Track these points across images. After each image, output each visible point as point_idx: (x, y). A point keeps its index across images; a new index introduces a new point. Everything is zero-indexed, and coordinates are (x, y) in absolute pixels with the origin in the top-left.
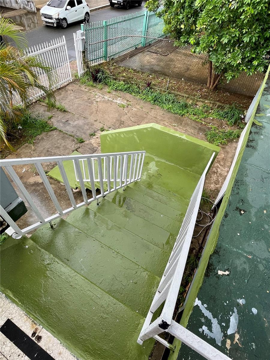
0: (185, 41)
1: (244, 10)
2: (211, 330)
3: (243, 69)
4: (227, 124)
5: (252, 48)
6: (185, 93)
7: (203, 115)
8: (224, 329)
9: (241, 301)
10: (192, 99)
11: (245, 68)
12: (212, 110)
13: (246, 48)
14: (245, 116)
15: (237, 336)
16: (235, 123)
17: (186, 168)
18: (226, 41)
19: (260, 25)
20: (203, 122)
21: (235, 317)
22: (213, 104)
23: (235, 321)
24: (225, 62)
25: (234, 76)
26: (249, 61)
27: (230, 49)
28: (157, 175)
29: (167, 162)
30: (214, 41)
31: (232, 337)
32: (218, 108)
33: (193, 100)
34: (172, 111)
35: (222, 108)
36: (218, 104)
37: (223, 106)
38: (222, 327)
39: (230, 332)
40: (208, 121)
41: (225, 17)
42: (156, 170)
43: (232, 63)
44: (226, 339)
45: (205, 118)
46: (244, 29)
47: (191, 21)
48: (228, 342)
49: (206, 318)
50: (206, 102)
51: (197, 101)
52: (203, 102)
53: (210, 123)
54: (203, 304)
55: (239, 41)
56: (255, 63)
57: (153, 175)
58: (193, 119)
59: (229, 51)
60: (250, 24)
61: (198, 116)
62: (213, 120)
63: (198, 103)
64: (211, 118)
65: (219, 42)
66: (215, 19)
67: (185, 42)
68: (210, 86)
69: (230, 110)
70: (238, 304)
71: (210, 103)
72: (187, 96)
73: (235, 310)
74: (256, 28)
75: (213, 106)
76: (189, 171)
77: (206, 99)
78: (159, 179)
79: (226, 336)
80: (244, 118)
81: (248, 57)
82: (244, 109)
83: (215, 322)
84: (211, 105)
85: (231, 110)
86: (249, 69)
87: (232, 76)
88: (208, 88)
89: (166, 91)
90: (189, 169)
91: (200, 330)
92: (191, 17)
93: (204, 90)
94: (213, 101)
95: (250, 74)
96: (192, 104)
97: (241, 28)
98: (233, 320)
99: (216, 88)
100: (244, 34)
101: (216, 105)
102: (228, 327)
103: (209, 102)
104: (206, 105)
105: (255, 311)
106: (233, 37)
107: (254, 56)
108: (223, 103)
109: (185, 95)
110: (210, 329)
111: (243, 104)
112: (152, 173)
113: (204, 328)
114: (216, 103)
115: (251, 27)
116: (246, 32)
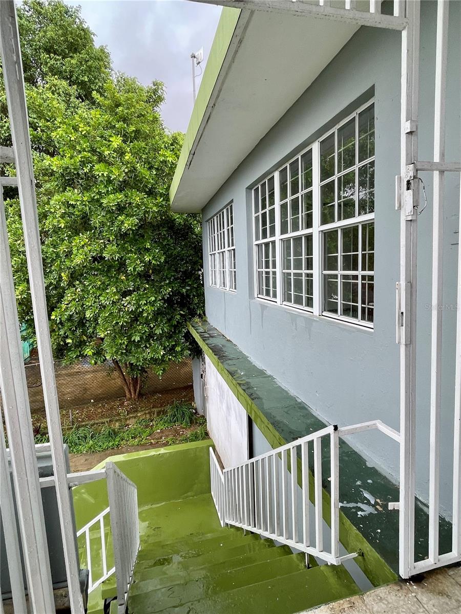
0: (77, 355)
1: (143, 309)
2: (364, 511)
3: (169, 358)
4: (184, 428)
5: (167, 337)
6: (103, 416)
7: (145, 432)
8: (369, 503)
9: (359, 483)
10: (117, 421)
11: (171, 357)
12: (152, 421)
13: (161, 339)
14: (196, 409)
15: (378, 500)
16: (191, 422)
17: (186, 495)
18: (137, 339)
19: (164, 317)
20: (152, 441)
21: (366, 493)
22: (149, 413)
23: (368, 495)
24: (147, 358)
25: (164, 369)
26: (171, 350)
27: (146, 345)
28: (153, 532)
29: (154, 506)
30: (124, 342)
31: (376, 503)
32: (158, 415)
33: (120, 420)
34: (98, 448)
35: (165, 413)
36: (156, 410)
37: (164, 410)
38: (366, 503)
39: (373, 502)
40: (157, 436)
41: (127, 318)
42: (146, 526)
43: (156, 356)
44: (375, 507)
45: (150, 435)
46: (150, 324)
47: (78, 333)
48: (378, 507)
49: (353, 508)
50: (139, 415)
51: (126, 420)
52: (135, 417)
53: (161, 438)
54: (343, 503)
55: (151, 336)
56: (178, 349)
57: (149, 536)
58: (136, 444)
59: (146, 347)
60: (155, 319)
61: (139, 437)
62: (162, 431)
63: (128, 422)
64: (159, 431)
65: (131, 342)
66: (117, 323)
67: (77, 357)
68: (131, 395)
69: (175, 410)
70: (359, 486)
71: (145, 414)
72: (108, 420)
73: (362, 490)
74: (162, 321)
75: (151, 416)
76: (191, 498)
77: (136, 411)
78: (160, 535)
79: (373, 506)
80: (196, 412)
81: (168, 346)
82: (190, 402)
83: (360, 505)
84: (148, 416)
85: (177, 410)
86: (175, 356)
87: (161, 370)
88: (130, 399)
89: (72, 428)
90: (189, 494)
91: (359, 516)
92: (76, 328)
93: (126, 403)
94: (147, 410)
95: (179, 361)
96: (121, 427)
97: (147, 323)
98: (367, 495)
99: (141, 395)
100: (153, 328)
101: (154, 414)
102: (368, 501)
103: (142, 413)
104: (141, 419)
105: (370, 481)
106: (143, 333)
107: (174, 343)
108: (161, 406)
109: (105, 420)
110: (362, 510)
111: (185, 397)
112: (144, 534)
113: (359, 513)
114: (153, 410)
115: (156, 321)
116: (154, 326)
